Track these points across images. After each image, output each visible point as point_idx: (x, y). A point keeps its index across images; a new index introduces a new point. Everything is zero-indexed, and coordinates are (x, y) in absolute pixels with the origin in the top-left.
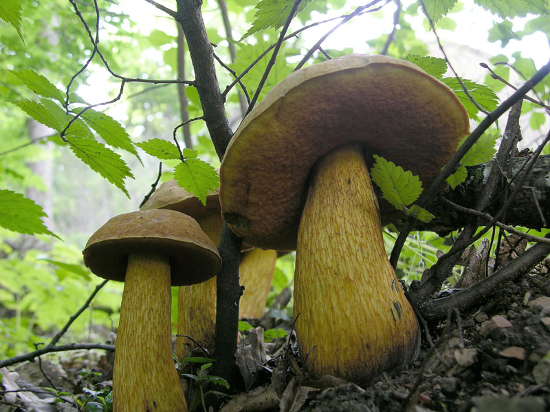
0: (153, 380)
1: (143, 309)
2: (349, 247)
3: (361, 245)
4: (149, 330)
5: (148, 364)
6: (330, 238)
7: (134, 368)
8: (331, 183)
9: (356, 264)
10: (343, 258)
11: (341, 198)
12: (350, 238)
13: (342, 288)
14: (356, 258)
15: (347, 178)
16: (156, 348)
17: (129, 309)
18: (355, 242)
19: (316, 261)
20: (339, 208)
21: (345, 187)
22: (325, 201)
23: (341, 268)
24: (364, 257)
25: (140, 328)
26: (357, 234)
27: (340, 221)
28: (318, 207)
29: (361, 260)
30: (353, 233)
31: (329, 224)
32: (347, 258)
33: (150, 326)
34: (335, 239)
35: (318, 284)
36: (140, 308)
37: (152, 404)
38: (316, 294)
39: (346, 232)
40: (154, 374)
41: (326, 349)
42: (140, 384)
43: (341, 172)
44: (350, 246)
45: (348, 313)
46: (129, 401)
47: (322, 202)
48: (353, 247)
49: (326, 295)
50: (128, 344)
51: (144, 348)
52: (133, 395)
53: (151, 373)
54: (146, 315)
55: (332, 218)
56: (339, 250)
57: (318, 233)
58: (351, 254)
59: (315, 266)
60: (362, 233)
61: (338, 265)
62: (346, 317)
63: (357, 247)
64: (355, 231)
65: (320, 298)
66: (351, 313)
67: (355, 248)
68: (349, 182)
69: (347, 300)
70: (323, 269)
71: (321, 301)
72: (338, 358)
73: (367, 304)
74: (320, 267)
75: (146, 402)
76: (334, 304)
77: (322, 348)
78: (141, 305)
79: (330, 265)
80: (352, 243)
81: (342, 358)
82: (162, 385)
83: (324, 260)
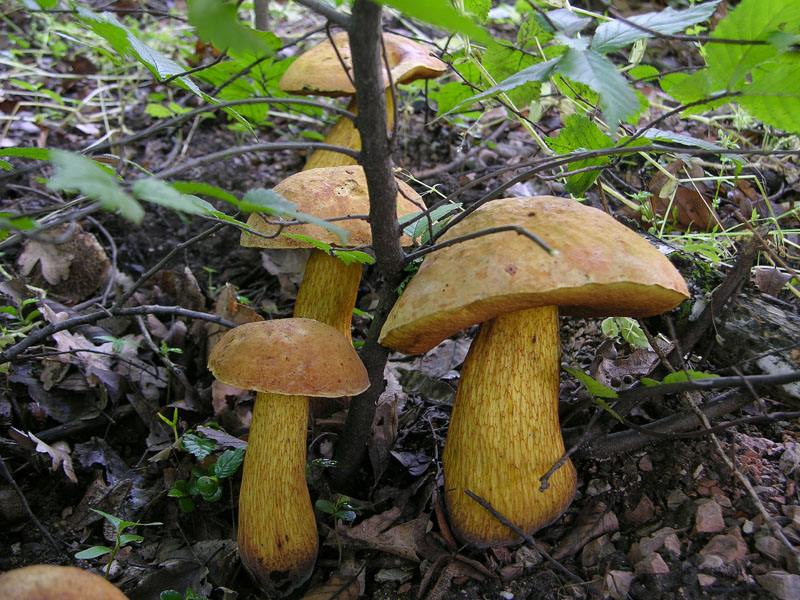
0: (287, 515)
1: (279, 439)
2: (520, 432)
3: (535, 430)
4: (285, 463)
5: (282, 499)
6: (502, 417)
7: (267, 502)
8: (512, 336)
9: (524, 450)
10: (512, 442)
11: (522, 362)
12: (523, 420)
13: (505, 473)
14: (526, 445)
15: (533, 333)
16: (291, 482)
17: (262, 437)
18: (529, 426)
19: (480, 435)
20: (518, 378)
21: (528, 348)
22: (502, 359)
23: (507, 452)
24: (535, 444)
25: (275, 461)
26: (531, 417)
27: (516, 396)
28: (493, 363)
29: (530, 446)
30: (528, 416)
31: (502, 397)
32: (516, 443)
33: (286, 459)
34: (507, 419)
35: (479, 459)
36: (276, 438)
37: (284, 537)
38: (475, 466)
39: (521, 413)
40: (288, 508)
41: (476, 519)
42: (273, 519)
43: (527, 325)
44: (522, 431)
45: (507, 499)
46: (260, 534)
47: (498, 360)
48: (525, 432)
49: (487, 474)
50: (261, 476)
51: (279, 483)
52: (265, 528)
53: (285, 508)
54: (282, 448)
55: (506, 390)
56: (509, 433)
57: (489, 404)
58: (521, 439)
59: (479, 440)
60: (537, 415)
61: (505, 449)
62: (504, 502)
63: (530, 432)
64: (530, 412)
65: (479, 473)
66: (510, 500)
67: (526, 432)
68: (534, 341)
69: (508, 485)
70: (487, 447)
71: (479, 476)
72: (487, 531)
73: (529, 494)
74: (485, 443)
75: (278, 536)
76: (494, 486)
77: (472, 517)
78: (277, 436)
79: (496, 444)
80: (524, 427)
81: (491, 532)
82: (296, 518)
83: (491, 438)
